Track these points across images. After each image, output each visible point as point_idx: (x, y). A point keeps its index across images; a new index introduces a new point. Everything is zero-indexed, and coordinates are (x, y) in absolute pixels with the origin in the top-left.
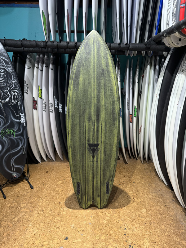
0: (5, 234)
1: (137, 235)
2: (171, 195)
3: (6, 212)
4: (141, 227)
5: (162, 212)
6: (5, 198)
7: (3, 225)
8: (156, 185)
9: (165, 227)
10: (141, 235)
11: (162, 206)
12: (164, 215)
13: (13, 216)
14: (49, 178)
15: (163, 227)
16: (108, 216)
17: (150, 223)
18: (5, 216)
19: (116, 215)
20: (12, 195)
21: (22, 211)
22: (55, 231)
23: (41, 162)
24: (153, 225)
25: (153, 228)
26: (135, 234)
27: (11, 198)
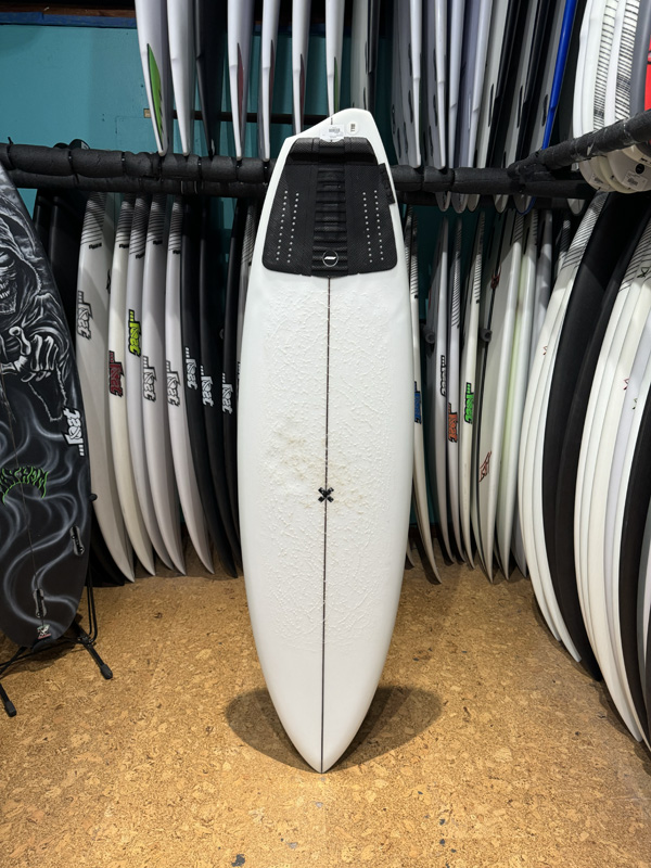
0: (19, 850)
1: (485, 844)
2: (594, 696)
3: (19, 765)
4: (496, 813)
5: (565, 757)
6: (12, 713)
7: (8, 816)
8: (540, 661)
9: (580, 811)
10: (496, 844)
11: (564, 738)
12: (572, 771)
13: (46, 781)
14: (166, 638)
15: (572, 813)
16: (382, 775)
17: (528, 799)
18: (15, 781)
19: (408, 771)
20: (36, 702)
21: (75, 760)
22: (199, 834)
23: (136, 576)
24: (534, 806)
25: (538, 817)
26: (475, 841)
27: (33, 714)
